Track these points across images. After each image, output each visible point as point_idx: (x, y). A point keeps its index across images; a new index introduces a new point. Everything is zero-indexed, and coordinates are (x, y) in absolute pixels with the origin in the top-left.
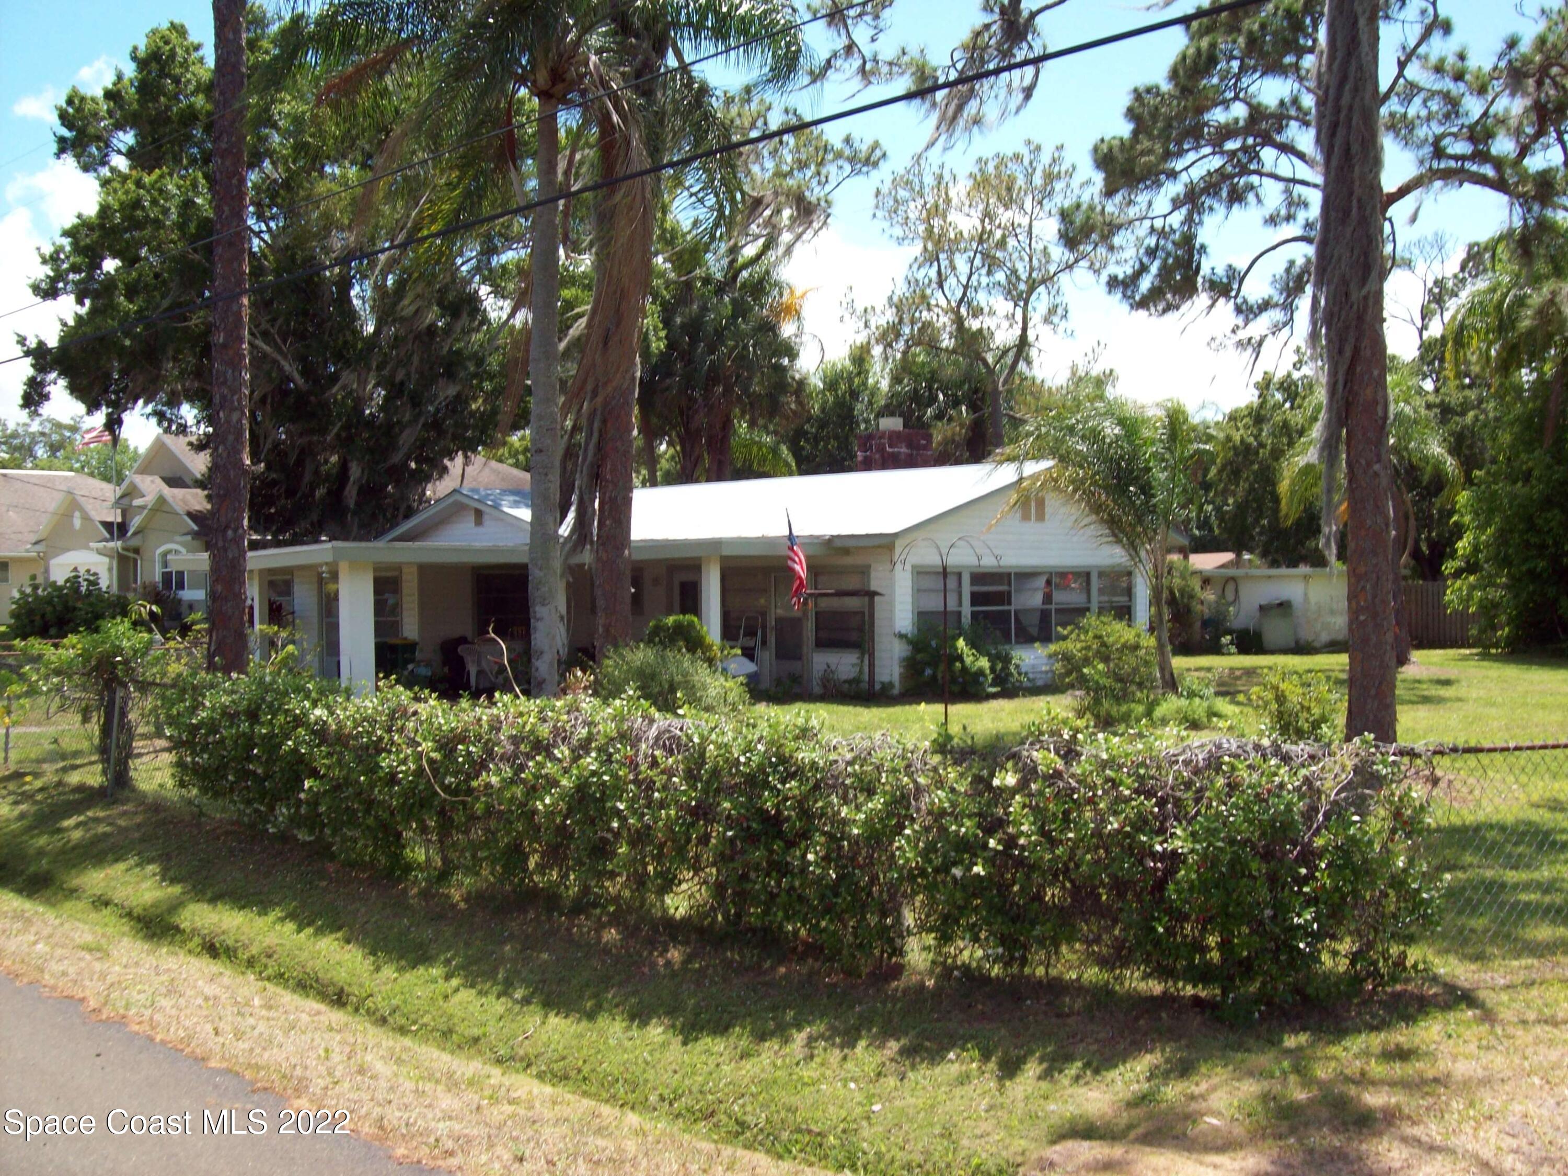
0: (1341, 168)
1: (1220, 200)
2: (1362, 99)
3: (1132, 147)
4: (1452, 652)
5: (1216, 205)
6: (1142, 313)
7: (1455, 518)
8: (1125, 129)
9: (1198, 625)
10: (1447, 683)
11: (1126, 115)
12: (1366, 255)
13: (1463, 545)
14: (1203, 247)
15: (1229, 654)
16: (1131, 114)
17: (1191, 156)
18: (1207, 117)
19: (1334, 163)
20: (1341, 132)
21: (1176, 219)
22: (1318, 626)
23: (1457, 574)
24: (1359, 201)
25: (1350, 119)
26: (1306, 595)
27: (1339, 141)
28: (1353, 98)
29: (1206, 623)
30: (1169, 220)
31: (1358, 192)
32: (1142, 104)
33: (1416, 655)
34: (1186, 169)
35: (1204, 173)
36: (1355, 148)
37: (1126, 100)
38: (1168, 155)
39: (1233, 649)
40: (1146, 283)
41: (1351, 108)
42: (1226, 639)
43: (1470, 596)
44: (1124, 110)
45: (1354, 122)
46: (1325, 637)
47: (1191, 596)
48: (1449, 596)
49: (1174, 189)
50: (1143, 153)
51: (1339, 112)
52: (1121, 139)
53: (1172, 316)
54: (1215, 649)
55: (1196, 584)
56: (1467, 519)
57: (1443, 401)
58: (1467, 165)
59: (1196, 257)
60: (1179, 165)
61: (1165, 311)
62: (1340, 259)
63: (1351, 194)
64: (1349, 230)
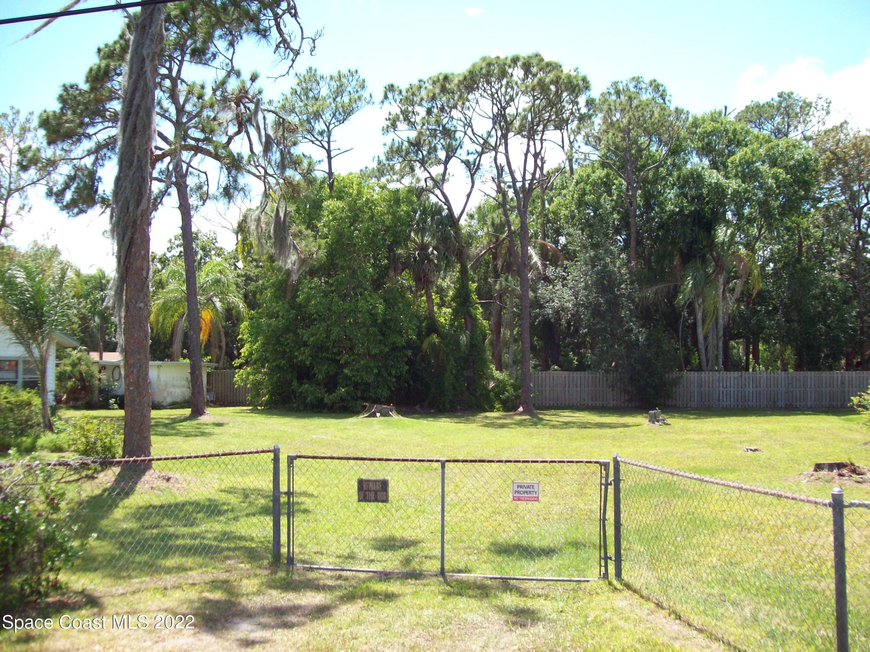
0: (130, 138)
1: (115, 154)
2: (146, 103)
3: (61, 118)
4: (238, 409)
5: (113, 156)
6: (64, 213)
7: (240, 337)
8: (56, 107)
9: (97, 392)
10: (220, 425)
11: (58, 99)
12: (140, 188)
13: (244, 351)
14: (100, 178)
15: (113, 409)
16: (62, 99)
17: (100, 126)
18: (108, 106)
19: (127, 135)
20: (132, 118)
21: (89, 161)
22: (165, 394)
23: (240, 367)
24: (138, 157)
25: (137, 113)
26: (158, 376)
27: (130, 123)
28: (141, 101)
29: (101, 391)
30: (83, 162)
31: (138, 152)
32: (68, 94)
33: (209, 410)
34: (95, 134)
35: (107, 137)
36: (139, 128)
37: (59, 91)
38: (82, 124)
39: (116, 406)
40: (68, 196)
41: (139, 106)
42: (112, 401)
43: (247, 378)
44: (57, 96)
45: (141, 114)
46: (169, 400)
47: (92, 376)
48: (237, 378)
49: (87, 145)
50: (66, 122)
51: (131, 107)
52: (54, 112)
53: (82, 216)
54: (106, 406)
55: (95, 369)
56: (245, 337)
57: (246, 274)
58: (200, 144)
59: (96, 184)
60: (91, 130)
61: (78, 214)
62: (126, 188)
63: (134, 154)
64: (131, 173)
